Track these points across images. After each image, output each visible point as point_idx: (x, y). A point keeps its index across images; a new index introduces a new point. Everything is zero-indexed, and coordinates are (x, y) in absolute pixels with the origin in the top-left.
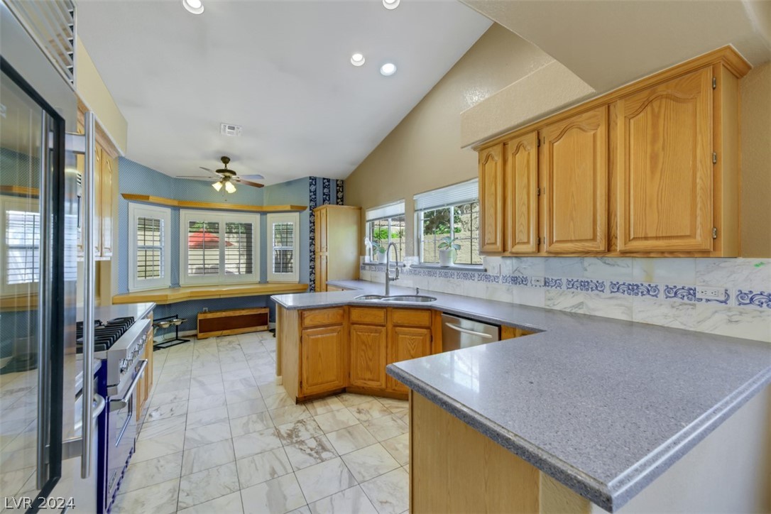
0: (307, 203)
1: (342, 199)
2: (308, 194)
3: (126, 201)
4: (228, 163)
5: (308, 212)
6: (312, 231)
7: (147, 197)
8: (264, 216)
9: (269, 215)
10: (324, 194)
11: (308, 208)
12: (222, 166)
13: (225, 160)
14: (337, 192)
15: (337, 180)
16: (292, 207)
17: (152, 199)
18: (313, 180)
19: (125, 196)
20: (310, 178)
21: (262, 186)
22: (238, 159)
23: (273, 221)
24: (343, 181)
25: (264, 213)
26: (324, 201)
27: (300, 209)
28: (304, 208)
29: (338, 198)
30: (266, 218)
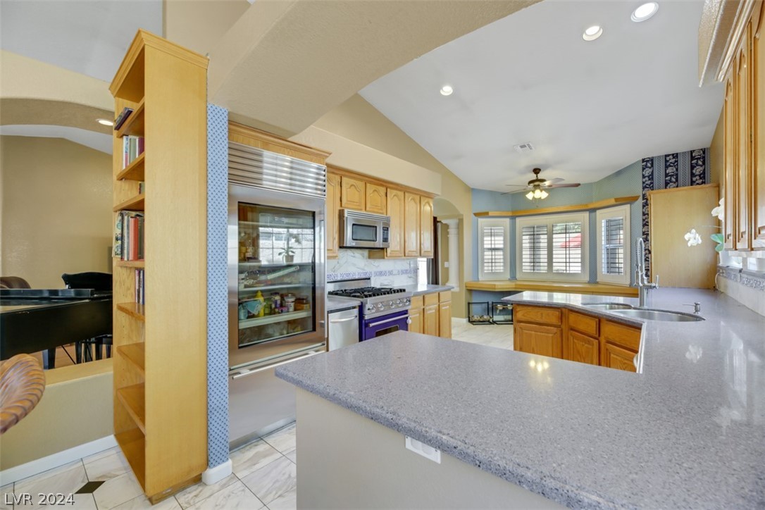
0: (638, 191)
1: (703, 176)
2: (640, 180)
3: (476, 218)
4: (538, 173)
5: (640, 201)
6: (646, 224)
7: (487, 213)
8: (593, 214)
9: (598, 212)
10: (667, 175)
11: (641, 197)
12: (533, 177)
13: (537, 171)
14: (692, 167)
15: (692, 152)
16: (616, 200)
17: (490, 214)
18: (648, 162)
19: (476, 215)
20: (643, 160)
21: (579, 185)
22: (547, 167)
23: (602, 218)
24: (704, 151)
25: (593, 210)
26: (667, 184)
27: (631, 200)
28: (634, 199)
29: (693, 175)
30: (596, 215)
